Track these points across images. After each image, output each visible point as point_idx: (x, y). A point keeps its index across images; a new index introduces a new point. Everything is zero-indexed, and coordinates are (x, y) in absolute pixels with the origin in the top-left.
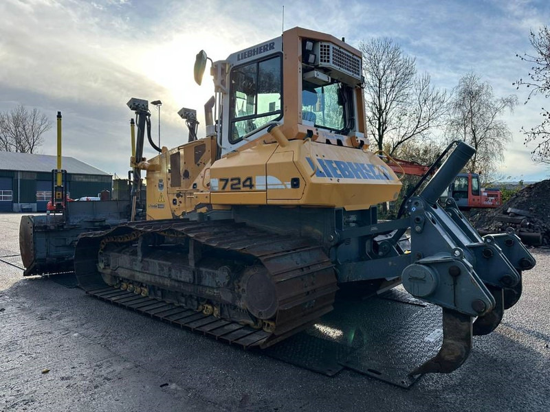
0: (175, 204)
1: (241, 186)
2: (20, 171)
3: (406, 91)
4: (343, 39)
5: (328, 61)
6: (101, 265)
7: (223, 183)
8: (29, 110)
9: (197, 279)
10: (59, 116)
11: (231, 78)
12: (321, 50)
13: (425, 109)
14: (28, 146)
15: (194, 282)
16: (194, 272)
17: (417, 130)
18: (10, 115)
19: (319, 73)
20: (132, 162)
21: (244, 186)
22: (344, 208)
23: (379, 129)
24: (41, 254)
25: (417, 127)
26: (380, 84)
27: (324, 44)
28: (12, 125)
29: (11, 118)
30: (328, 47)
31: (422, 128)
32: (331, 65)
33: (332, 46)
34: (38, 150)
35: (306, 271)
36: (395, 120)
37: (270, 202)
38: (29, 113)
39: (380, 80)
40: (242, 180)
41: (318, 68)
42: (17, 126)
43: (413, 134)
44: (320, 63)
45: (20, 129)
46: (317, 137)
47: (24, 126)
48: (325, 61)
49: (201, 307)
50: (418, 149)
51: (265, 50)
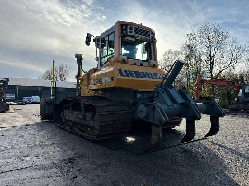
0: (88, 92)
1: (99, 82)
2: (59, 88)
3: (223, 46)
4: (141, 23)
5: (132, 33)
6: (62, 115)
7: (94, 81)
8: (65, 65)
9: (84, 118)
10: (54, 62)
11: (102, 42)
12: (129, 28)
13: (234, 54)
14: (64, 79)
15: (83, 119)
16: (83, 115)
17: (231, 65)
18: (58, 66)
19: (128, 37)
20: (76, 78)
21: (100, 82)
22: (138, 90)
23: (210, 65)
24: (46, 112)
25: (230, 63)
26: (210, 43)
27: (130, 26)
28: (58, 71)
29: (58, 68)
30: (132, 27)
31: (233, 63)
32: (133, 34)
33: (133, 27)
34: (67, 80)
35: (115, 112)
36: (218, 61)
37: (106, 87)
38: (65, 66)
39: (210, 42)
40: (99, 80)
41: (128, 36)
42: (60, 71)
43: (228, 67)
44: (129, 34)
45: (61, 72)
46: (128, 62)
47: (63, 71)
48: (131, 33)
49: (87, 129)
50: (236, 75)
51: (111, 31)
